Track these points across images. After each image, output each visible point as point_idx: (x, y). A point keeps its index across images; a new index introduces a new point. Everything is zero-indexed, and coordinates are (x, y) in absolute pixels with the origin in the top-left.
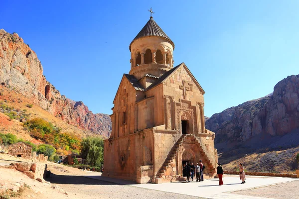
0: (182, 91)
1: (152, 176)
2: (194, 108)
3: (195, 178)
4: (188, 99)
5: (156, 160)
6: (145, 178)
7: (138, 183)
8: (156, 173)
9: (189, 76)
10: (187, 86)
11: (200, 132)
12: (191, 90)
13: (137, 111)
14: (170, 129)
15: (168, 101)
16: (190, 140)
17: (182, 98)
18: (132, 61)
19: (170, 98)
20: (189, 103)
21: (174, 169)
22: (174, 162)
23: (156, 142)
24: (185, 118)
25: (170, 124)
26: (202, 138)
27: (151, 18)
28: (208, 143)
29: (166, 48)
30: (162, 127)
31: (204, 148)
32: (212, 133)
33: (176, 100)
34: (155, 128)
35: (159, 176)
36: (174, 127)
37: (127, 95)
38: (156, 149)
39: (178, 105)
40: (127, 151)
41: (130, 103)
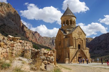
0: (78, 35)
1: (69, 61)
2: (82, 40)
3: (82, 62)
5: (70, 57)
6: (67, 62)
7: (65, 63)
8: (70, 61)
9: (81, 30)
10: (80, 33)
11: (84, 48)
12: (81, 35)
13: (64, 41)
14: (74, 47)
15: (74, 38)
16: (81, 51)
17: (78, 37)
19: (75, 37)
20: (81, 39)
21: (76, 60)
22: (76, 57)
23: (70, 51)
24: (79, 44)
26: (85, 50)
27: (68, 7)
28: (87, 52)
29: (73, 19)
30: (72, 47)
31: (85, 53)
32: (88, 48)
34: (70, 47)
35: (71, 61)
36: (76, 46)
37: (61, 36)
38: (70, 54)
39: (77, 40)
40: (61, 54)
41: (62, 39)
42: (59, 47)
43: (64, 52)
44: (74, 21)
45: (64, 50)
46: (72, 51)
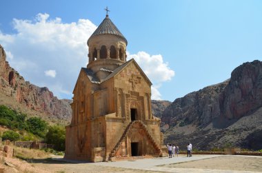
0: (131, 84)
1: (104, 157)
2: (142, 98)
4: (136, 90)
5: (108, 142)
6: (98, 158)
7: (92, 162)
8: (108, 154)
9: (137, 71)
10: (135, 78)
11: (147, 118)
12: (140, 83)
13: (93, 101)
14: (120, 116)
15: (119, 92)
16: (137, 126)
17: (131, 90)
18: (89, 55)
19: (121, 90)
20: (137, 94)
21: (124, 150)
22: (123, 144)
23: (107, 128)
24: (134, 107)
25: (120, 112)
26: (149, 123)
27: (107, 16)
28: (154, 128)
29: (119, 45)
30: (113, 115)
31: (150, 132)
32: (158, 119)
33: (125, 92)
34: (107, 116)
35: (111, 156)
36: (123, 114)
37: (85, 87)
38: (107, 134)
39: (127, 96)
40: (85, 135)
41: (86, 94)
42: (80, 116)
43: (93, 129)
44: (120, 50)
45: (93, 123)
46: (114, 128)
